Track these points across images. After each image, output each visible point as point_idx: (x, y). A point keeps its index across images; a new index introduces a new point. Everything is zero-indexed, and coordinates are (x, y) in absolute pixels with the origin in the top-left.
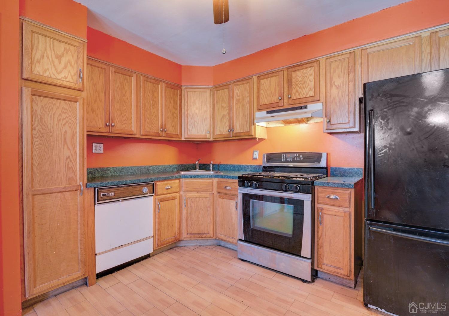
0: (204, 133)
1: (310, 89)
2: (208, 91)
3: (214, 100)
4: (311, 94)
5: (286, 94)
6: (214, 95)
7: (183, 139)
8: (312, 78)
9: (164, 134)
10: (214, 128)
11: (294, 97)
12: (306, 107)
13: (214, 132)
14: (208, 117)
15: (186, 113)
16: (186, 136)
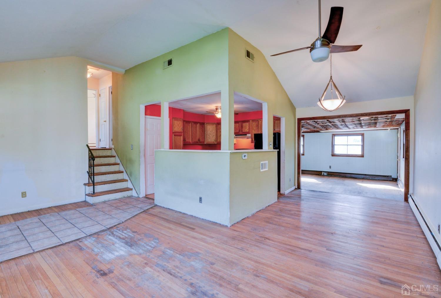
0: (213, 141)
1: (248, 130)
2: (215, 125)
3: (217, 128)
4: (248, 131)
5: (241, 130)
6: (217, 126)
7: (205, 143)
8: (248, 126)
9: (199, 142)
10: (217, 139)
11: (243, 131)
12: (246, 135)
13: (217, 140)
14: (215, 135)
15: (206, 134)
16: (207, 142)
